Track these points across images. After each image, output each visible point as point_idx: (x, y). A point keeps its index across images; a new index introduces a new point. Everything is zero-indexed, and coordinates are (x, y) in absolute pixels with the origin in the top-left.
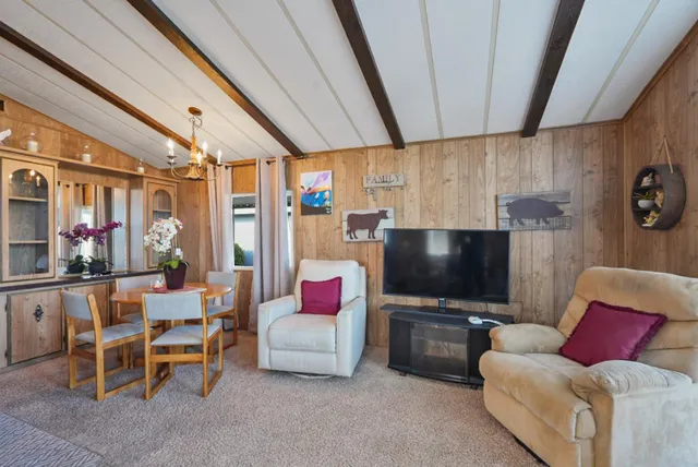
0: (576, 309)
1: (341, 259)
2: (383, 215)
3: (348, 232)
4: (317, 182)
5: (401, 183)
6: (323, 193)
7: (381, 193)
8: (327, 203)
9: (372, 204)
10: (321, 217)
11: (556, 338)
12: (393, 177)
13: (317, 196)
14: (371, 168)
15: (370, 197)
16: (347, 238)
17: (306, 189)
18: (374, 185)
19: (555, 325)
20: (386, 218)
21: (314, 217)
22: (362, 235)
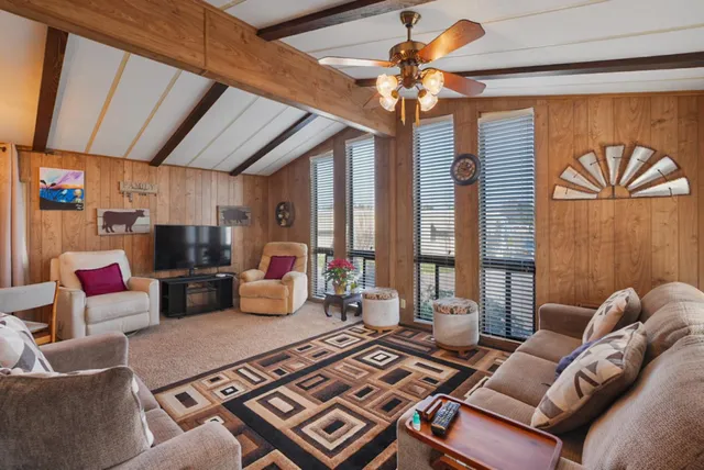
0: (265, 261)
1: (94, 250)
2: (140, 214)
3: (104, 227)
4: (65, 179)
5: (155, 191)
6: (71, 190)
7: (136, 198)
8: (79, 200)
9: (128, 204)
10: (68, 213)
11: (262, 273)
12: (148, 186)
13: (65, 192)
14: (127, 176)
15: (126, 199)
16: (102, 231)
17: (49, 184)
18: (130, 189)
19: (257, 268)
20: (142, 216)
21: (59, 212)
22: (119, 229)
